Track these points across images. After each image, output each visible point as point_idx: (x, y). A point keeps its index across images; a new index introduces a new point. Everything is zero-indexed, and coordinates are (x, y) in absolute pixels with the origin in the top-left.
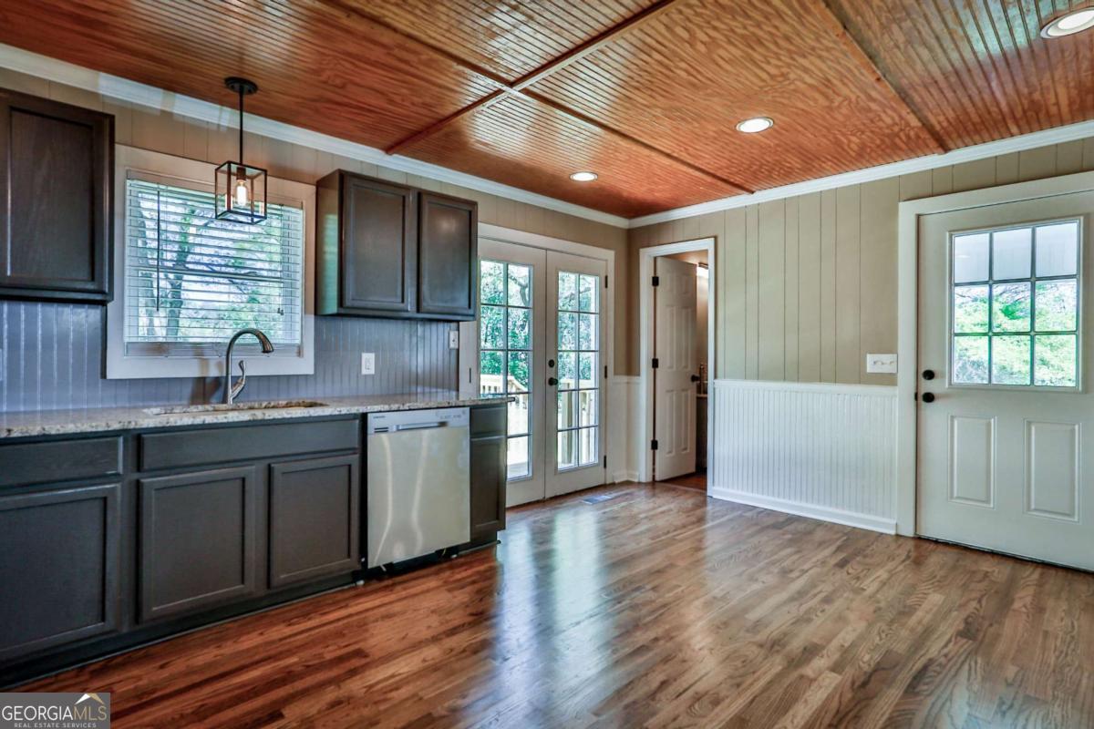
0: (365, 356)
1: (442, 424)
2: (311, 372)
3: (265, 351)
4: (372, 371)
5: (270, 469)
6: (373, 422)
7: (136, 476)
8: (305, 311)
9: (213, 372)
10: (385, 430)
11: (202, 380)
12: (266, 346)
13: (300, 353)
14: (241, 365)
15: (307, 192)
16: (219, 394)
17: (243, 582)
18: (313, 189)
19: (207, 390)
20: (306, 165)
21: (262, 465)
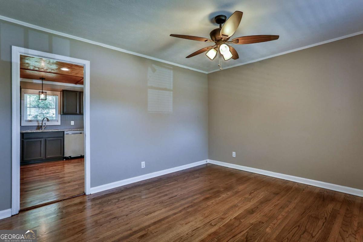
0: (72, 122)
1: (81, 133)
2: (60, 124)
3: (48, 121)
4: (73, 124)
5: (46, 140)
6: (65, 133)
7: (23, 139)
8: (59, 114)
9: (40, 125)
10: (68, 134)
11: (38, 126)
12: (48, 120)
13: (58, 121)
14: (45, 123)
15: (59, 93)
16: (41, 128)
17: (41, 157)
18: (60, 92)
19: (39, 127)
20: (59, 88)
21: (44, 139)
